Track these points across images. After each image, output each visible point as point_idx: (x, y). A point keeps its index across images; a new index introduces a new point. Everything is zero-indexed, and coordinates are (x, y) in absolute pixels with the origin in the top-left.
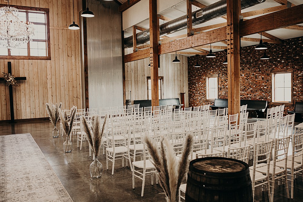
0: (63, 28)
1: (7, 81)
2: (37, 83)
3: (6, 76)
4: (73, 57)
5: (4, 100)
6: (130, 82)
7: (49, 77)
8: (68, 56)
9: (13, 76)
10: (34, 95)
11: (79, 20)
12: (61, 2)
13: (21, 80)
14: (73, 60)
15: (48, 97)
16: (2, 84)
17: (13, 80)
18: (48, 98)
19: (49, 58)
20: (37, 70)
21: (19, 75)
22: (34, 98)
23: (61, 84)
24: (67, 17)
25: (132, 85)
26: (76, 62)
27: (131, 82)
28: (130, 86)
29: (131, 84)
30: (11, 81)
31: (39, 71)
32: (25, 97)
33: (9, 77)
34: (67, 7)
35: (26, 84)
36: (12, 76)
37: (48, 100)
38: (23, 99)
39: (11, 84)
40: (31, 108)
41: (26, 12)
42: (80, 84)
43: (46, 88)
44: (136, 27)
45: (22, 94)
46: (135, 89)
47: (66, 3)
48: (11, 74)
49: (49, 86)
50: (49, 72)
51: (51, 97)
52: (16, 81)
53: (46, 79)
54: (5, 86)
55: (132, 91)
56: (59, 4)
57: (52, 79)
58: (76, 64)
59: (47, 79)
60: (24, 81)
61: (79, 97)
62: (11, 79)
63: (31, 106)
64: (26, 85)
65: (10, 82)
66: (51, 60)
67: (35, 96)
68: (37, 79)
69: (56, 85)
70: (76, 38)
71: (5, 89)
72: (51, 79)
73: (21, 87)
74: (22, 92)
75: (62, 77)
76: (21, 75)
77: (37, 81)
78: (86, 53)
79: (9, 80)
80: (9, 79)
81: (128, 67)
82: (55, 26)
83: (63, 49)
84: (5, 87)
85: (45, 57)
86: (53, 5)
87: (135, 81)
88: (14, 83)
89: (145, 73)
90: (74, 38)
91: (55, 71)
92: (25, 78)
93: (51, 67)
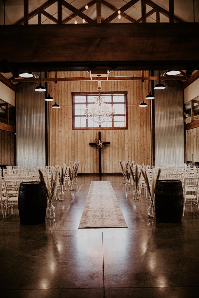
0: (137, 105)
1: (98, 145)
2: (118, 146)
3: (97, 142)
4: (145, 127)
5: (95, 159)
6: (192, 146)
7: (126, 142)
8: (141, 126)
9: (102, 141)
10: (115, 156)
12: (136, 86)
13: (107, 144)
14: (145, 129)
15: (125, 157)
16: (95, 147)
18: (125, 158)
19: (126, 128)
22: (115, 158)
23: (135, 147)
24: (140, 97)
25: (194, 148)
26: (147, 131)
27: (193, 146)
28: (192, 150)
29: (193, 147)
30: (100, 145)
31: (119, 138)
32: (109, 157)
34: (141, 89)
35: (110, 147)
38: (108, 158)
40: (113, 165)
41: (112, 95)
43: (124, 150)
44: (193, 101)
45: (108, 155)
46: (197, 152)
47: (140, 86)
48: (100, 140)
49: (126, 149)
50: (126, 139)
51: (128, 157)
52: (103, 145)
54: (97, 149)
55: (194, 153)
56: (134, 87)
57: (129, 144)
58: (147, 132)
59: (125, 144)
60: (109, 145)
61: (148, 158)
62: (100, 143)
63: (113, 164)
64: (110, 148)
65: (99, 146)
66: (128, 129)
69: (131, 148)
70: (147, 112)
72: (128, 144)
73: (107, 149)
74: (107, 153)
75: (136, 142)
76: (107, 141)
77: (118, 145)
78: (154, 123)
79: (99, 145)
81: (190, 133)
82: (131, 104)
83: (137, 121)
85: (124, 127)
86: (130, 88)
87: (197, 145)
88: (102, 147)
90: (146, 112)
91: (131, 138)
92: (109, 143)
93: (128, 135)
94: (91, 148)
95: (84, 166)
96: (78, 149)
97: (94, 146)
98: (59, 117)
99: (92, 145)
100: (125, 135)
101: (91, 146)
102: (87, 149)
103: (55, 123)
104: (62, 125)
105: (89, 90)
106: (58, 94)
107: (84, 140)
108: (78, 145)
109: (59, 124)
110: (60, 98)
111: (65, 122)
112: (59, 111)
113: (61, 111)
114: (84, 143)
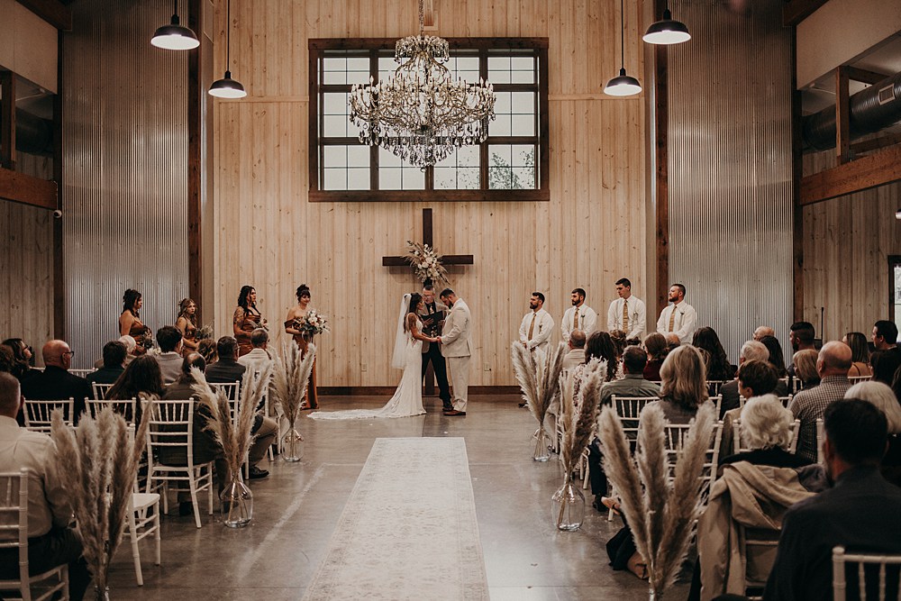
0: (589, 96)
1: (420, 266)
2: (506, 274)
3: (416, 253)
4: (621, 191)
6: (820, 275)
7: (541, 255)
8: (604, 186)
9: (435, 252)
10: (493, 313)
11: (642, 65)
12: (585, 15)
13: (457, 263)
14: (621, 201)
16: (406, 276)
17: (434, 265)
19: (541, 194)
20: (505, 233)
21: (454, 251)
22: (493, 322)
24: (603, 61)
25: (827, 287)
26: (629, 207)
27: (826, 275)
28: (820, 292)
29: (827, 281)
30: (430, 266)
31: (512, 236)
33: (425, 256)
34: (606, 28)
35: (473, 276)
36: (432, 253)
39: (429, 275)
40: (485, 355)
41: (481, 55)
42: (640, 280)
44: (847, 72)
46: (840, 301)
47: (601, 13)
48: (431, 245)
49: (541, 284)
50: (542, 241)
52: (442, 268)
53: (533, 261)
54: (414, 282)
55: (827, 307)
56: (578, 20)
57: (552, 261)
58: (629, 213)
59: (536, 262)
60: (468, 269)
62: (429, 260)
63: (485, 348)
64: (473, 281)
65: (426, 269)
66: (549, 200)
67: (499, 317)
68: (506, 263)
72: (548, 262)
73: (458, 285)
75: (582, 257)
76: (460, 251)
77: (506, 269)
78: (663, 173)
79: (425, 265)
80: (424, 260)
81: (814, 219)
82: (564, 92)
83: (588, 164)
84: (414, 287)
85: (530, 191)
86: (561, 24)
87: (840, 271)
88: (436, 274)
89: (881, 242)
90: (625, 126)
91: (562, 237)
92: (468, 260)
93: (550, 225)
94: (391, 277)
95: (361, 356)
96: (333, 284)
97: (402, 273)
98: (253, 145)
99: (395, 264)
100: (535, 226)
101: (392, 272)
102: (371, 284)
103: (237, 172)
104: (266, 181)
106: (251, 46)
107: (361, 246)
108: (333, 265)
109: (253, 175)
110: (257, 65)
111: (279, 170)
112: (252, 120)
113: (263, 118)
114: (361, 257)
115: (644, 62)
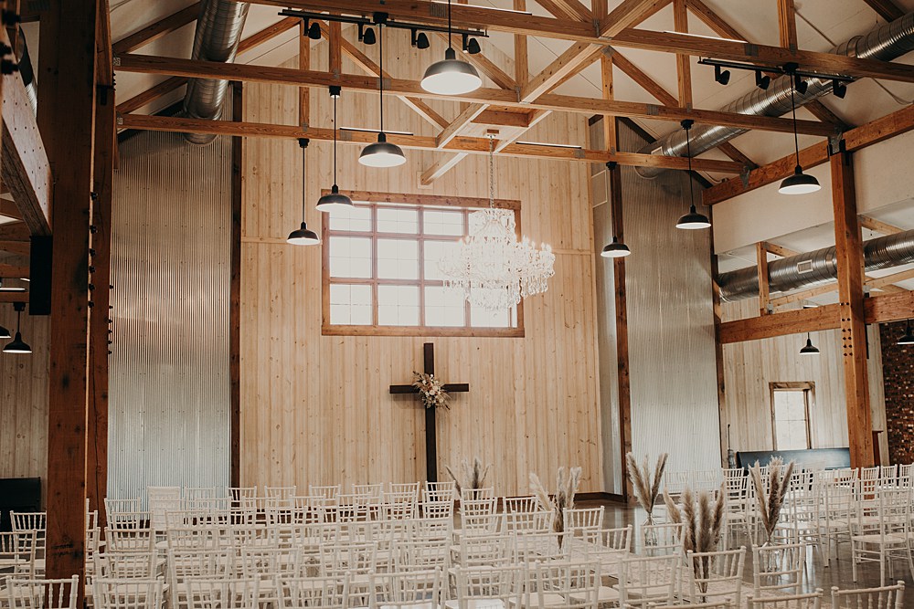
1: (427, 394)
2: (490, 398)
3: (424, 382)
4: (579, 330)
5: (410, 446)
7: (519, 384)
8: (567, 326)
9: (438, 381)
10: (481, 435)
11: (592, 227)
12: (548, 184)
14: (580, 338)
15: (515, 438)
16: (408, 402)
17: (439, 393)
18: (516, 442)
19: (520, 333)
20: (490, 364)
21: (448, 381)
22: (481, 441)
23: (549, 403)
25: (729, 406)
26: (586, 342)
29: (729, 403)
30: (436, 394)
31: (495, 367)
32: (461, 439)
34: (564, 195)
35: (465, 402)
37: (516, 449)
38: (455, 445)
39: (435, 402)
41: (464, 211)
42: (596, 404)
43: (513, 415)
45: (454, 431)
47: (561, 183)
48: (434, 375)
49: (519, 408)
50: (519, 372)
51: (524, 438)
52: (444, 395)
53: (512, 389)
54: (414, 408)
56: (543, 188)
57: (527, 389)
58: (586, 348)
59: (515, 389)
60: (465, 396)
61: (593, 439)
64: (464, 406)
66: (524, 337)
67: (486, 436)
68: (491, 390)
69: (536, 406)
70: (586, 276)
71: (415, 415)
72: (525, 389)
74: (453, 425)
75: (551, 385)
77: (491, 395)
79: (432, 393)
80: (431, 388)
83: (554, 307)
84: (415, 412)
85: (504, 328)
86: (530, 190)
88: (440, 400)
89: (764, 372)
90: (581, 277)
91: (535, 367)
92: (465, 388)
93: (525, 358)
94: (395, 404)
95: (368, 476)
96: (344, 410)
97: (404, 399)
98: (270, 282)
99: (401, 392)
100: (513, 358)
101: (396, 399)
102: (377, 410)
103: (256, 306)
104: (283, 316)
105: (388, 188)
106: (270, 192)
107: (368, 376)
108: (344, 393)
109: (271, 310)
110: (275, 209)
111: (295, 304)
112: (270, 259)
113: (280, 258)
114: (368, 386)
115: (595, 225)
